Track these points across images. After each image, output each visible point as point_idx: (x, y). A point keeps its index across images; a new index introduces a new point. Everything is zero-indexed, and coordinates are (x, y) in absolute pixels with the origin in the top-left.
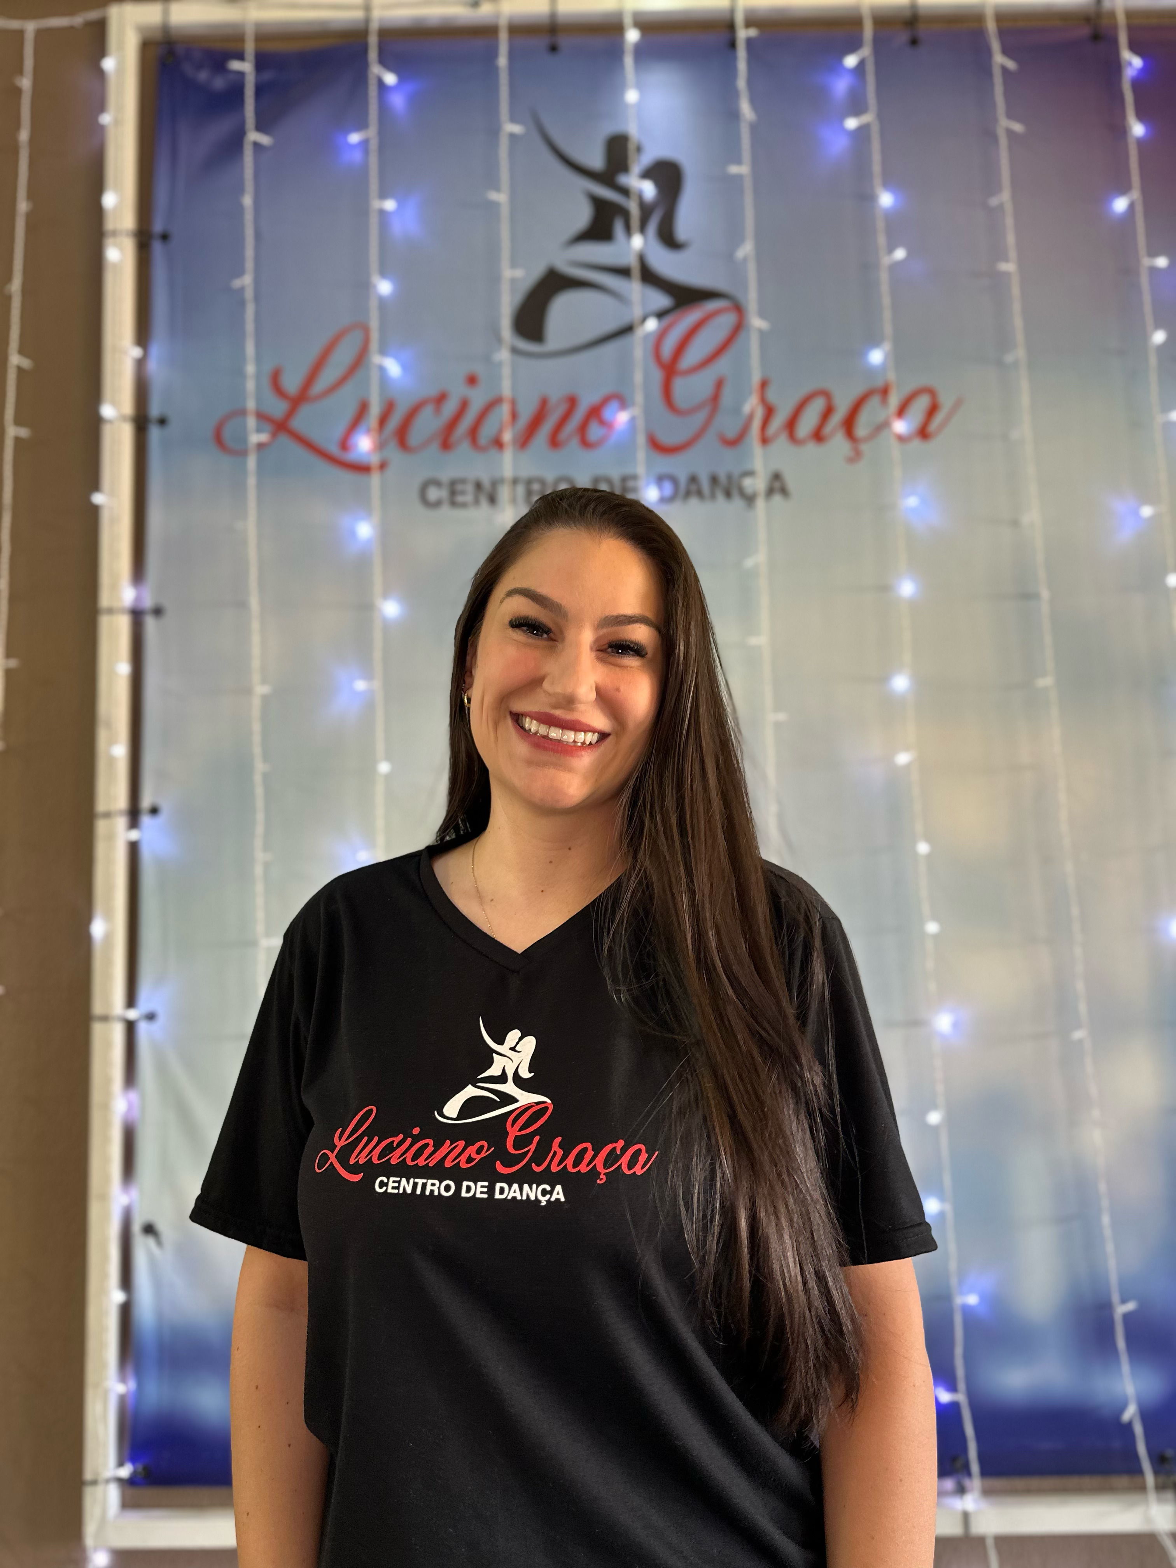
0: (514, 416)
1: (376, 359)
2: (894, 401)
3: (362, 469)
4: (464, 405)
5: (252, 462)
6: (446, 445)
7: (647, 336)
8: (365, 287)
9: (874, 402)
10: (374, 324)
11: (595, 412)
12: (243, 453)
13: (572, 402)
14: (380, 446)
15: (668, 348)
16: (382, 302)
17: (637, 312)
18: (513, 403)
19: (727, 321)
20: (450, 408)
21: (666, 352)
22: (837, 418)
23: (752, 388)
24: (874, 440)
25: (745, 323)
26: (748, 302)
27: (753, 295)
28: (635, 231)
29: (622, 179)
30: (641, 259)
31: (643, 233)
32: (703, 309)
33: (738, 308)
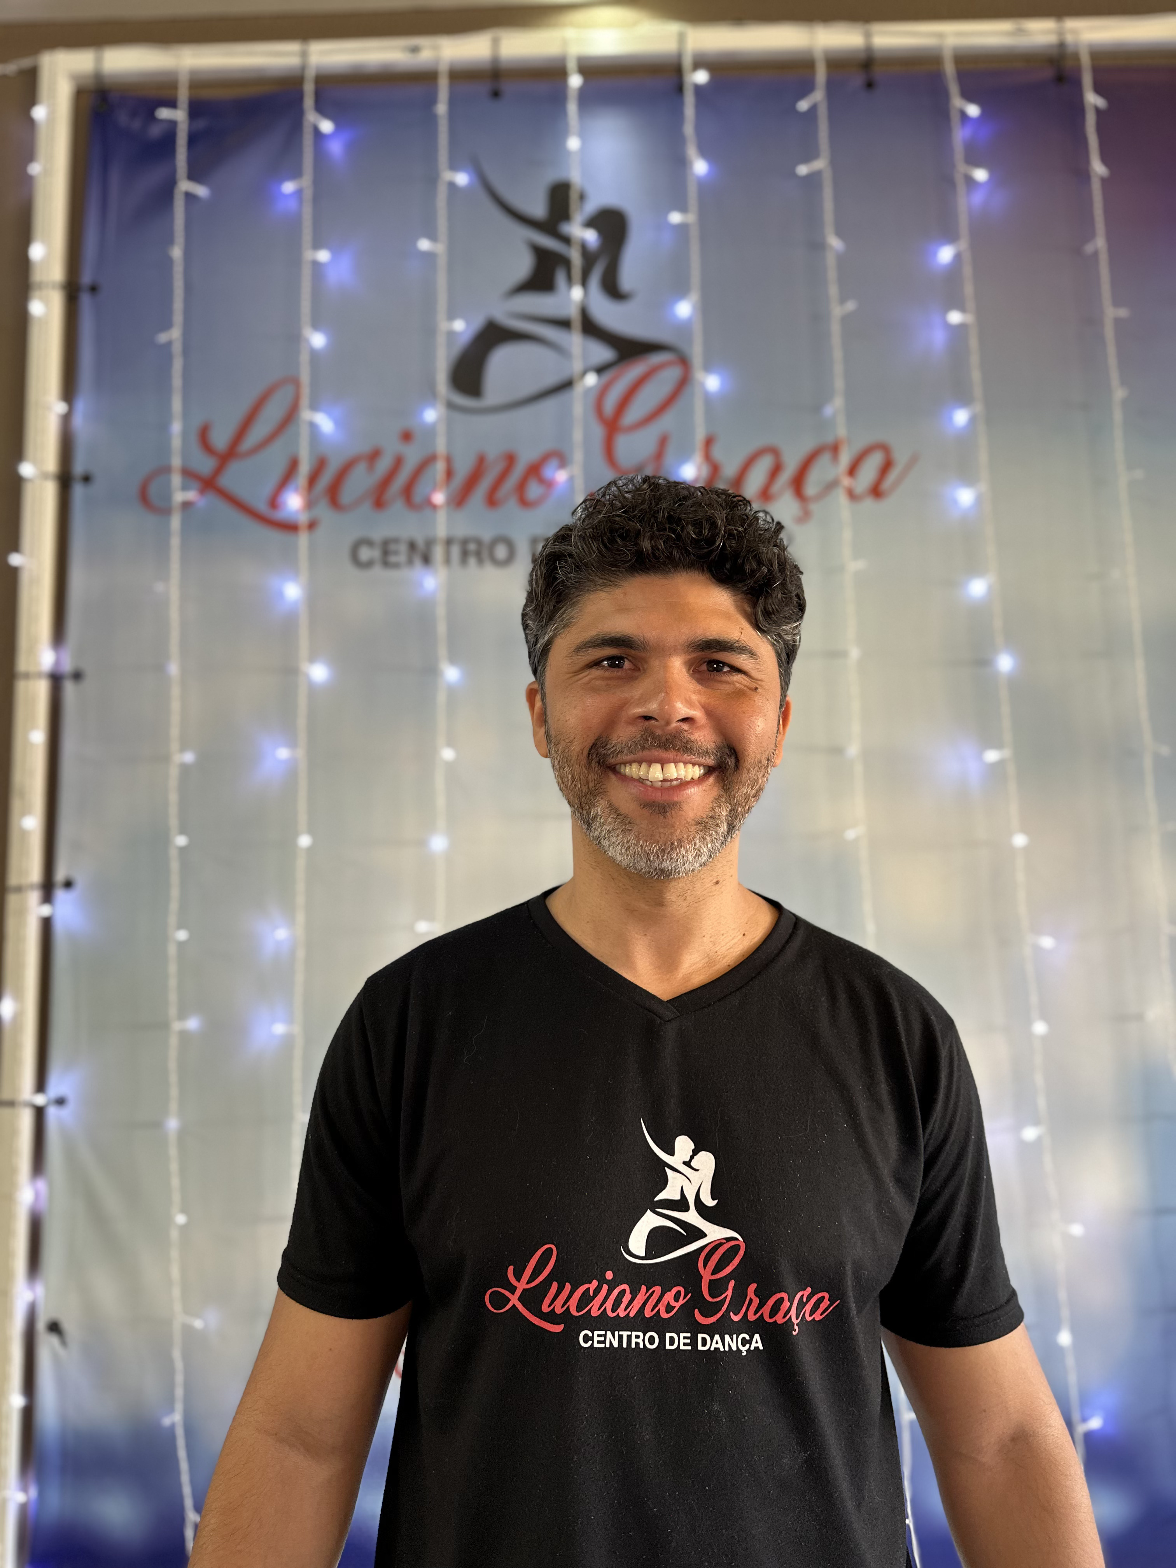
0: (449, 474)
1: (306, 415)
2: (845, 458)
3: (290, 527)
4: (398, 462)
5: (176, 522)
6: (379, 502)
7: (588, 391)
8: (295, 339)
9: (825, 459)
10: (305, 377)
11: (535, 470)
12: (165, 511)
13: (510, 459)
14: (310, 504)
15: (610, 403)
16: (314, 354)
17: (577, 366)
18: (449, 460)
19: (671, 375)
20: (384, 465)
21: (609, 407)
22: (785, 476)
23: (699, 446)
24: (824, 499)
25: (691, 377)
26: (695, 355)
27: (699, 348)
28: (578, 281)
29: (563, 228)
30: (584, 310)
31: (585, 285)
32: (648, 362)
33: (684, 361)
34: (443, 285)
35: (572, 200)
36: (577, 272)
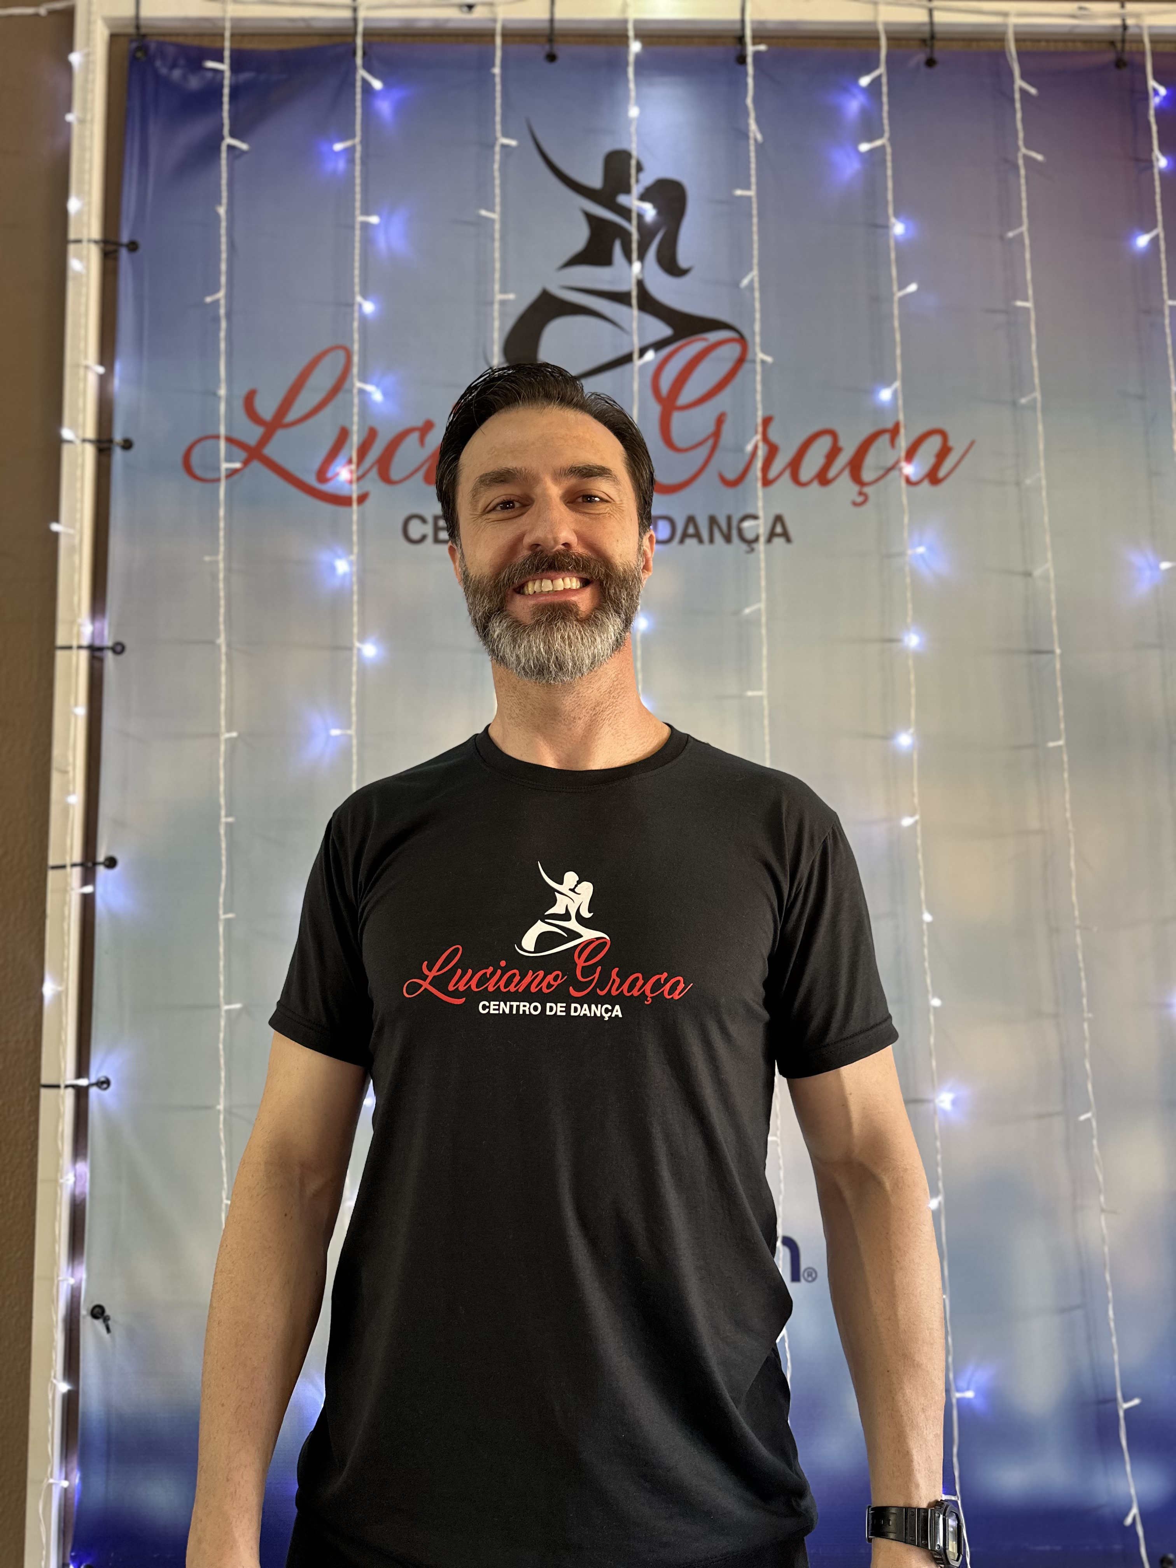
1: (357, 384)
2: (903, 443)
3: (341, 500)
5: (222, 489)
7: (646, 369)
8: (347, 305)
9: (883, 442)
10: (356, 346)
12: (213, 481)
14: (360, 477)
15: (666, 381)
16: (366, 321)
19: (730, 352)
21: (665, 385)
22: (843, 459)
23: (756, 426)
24: (882, 483)
25: (749, 356)
26: (753, 333)
27: (757, 327)
28: (635, 255)
29: (622, 199)
30: (640, 284)
31: (641, 258)
32: (705, 340)
33: (742, 340)
34: (497, 255)
35: (633, 171)
36: (635, 246)
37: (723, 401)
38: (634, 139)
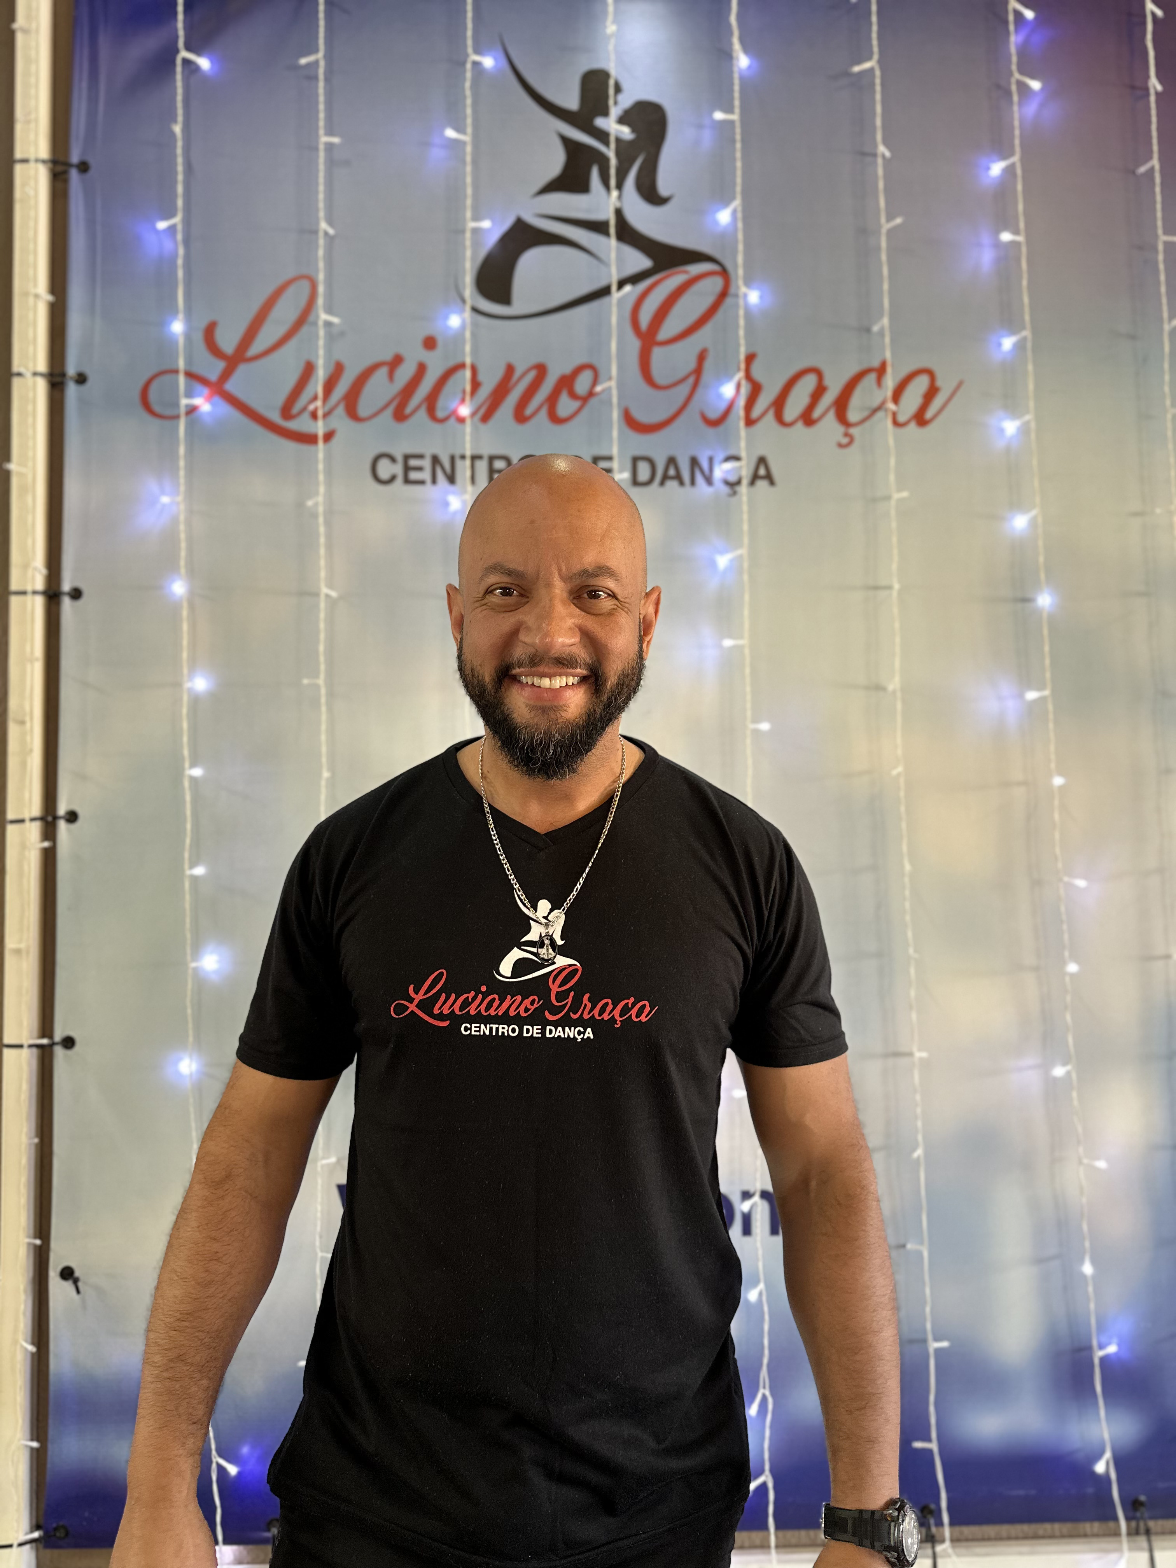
0: (476, 385)
1: (324, 316)
2: (890, 382)
3: (307, 439)
4: (422, 370)
5: (182, 428)
6: (400, 415)
7: (622, 300)
9: (870, 381)
10: (321, 279)
11: (566, 384)
12: (172, 418)
13: (541, 370)
14: (326, 414)
15: (646, 316)
18: (475, 370)
19: (712, 286)
20: (405, 373)
21: (645, 319)
22: (828, 399)
23: (739, 363)
24: (867, 424)
25: (732, 290)
26: (736, 266)
27: (740, 259)
28: (613, 182)
29: (600, 122)
30: (619, 213)
31: (619, 186)
32: (686, 272)
33: (724, 273)
34: (469, 180)
35: (611, 91)
36: (613, 172)
37: (703, 338)
38: (613, 57)
